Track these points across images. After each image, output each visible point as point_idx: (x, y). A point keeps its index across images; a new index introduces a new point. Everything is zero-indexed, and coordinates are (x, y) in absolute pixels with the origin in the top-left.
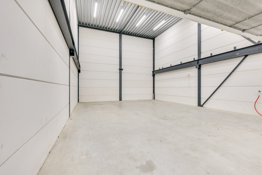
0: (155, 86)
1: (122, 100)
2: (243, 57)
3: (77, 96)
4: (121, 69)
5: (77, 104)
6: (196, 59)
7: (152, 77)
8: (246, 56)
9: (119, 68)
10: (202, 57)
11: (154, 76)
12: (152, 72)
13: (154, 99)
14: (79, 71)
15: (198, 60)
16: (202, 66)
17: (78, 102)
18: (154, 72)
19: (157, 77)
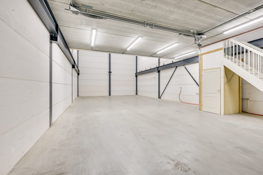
0: (138, 85)
1: (111, 95)
2: (176, 67)
3: (77, 92)
4: (110, 72)
5: (77, 98)
6: (158, 66)
7: (135, 78)
8: (177, 67)
9: (109, 71)
10: (160, 66)
11: (136, 76)
12: (135, 74)
13: (137, 94)
14: (78, 74)
15: (158, 67)
16: (160, 71)
17: (78, 96)
18: (137, 74)
19: (139, 77)
